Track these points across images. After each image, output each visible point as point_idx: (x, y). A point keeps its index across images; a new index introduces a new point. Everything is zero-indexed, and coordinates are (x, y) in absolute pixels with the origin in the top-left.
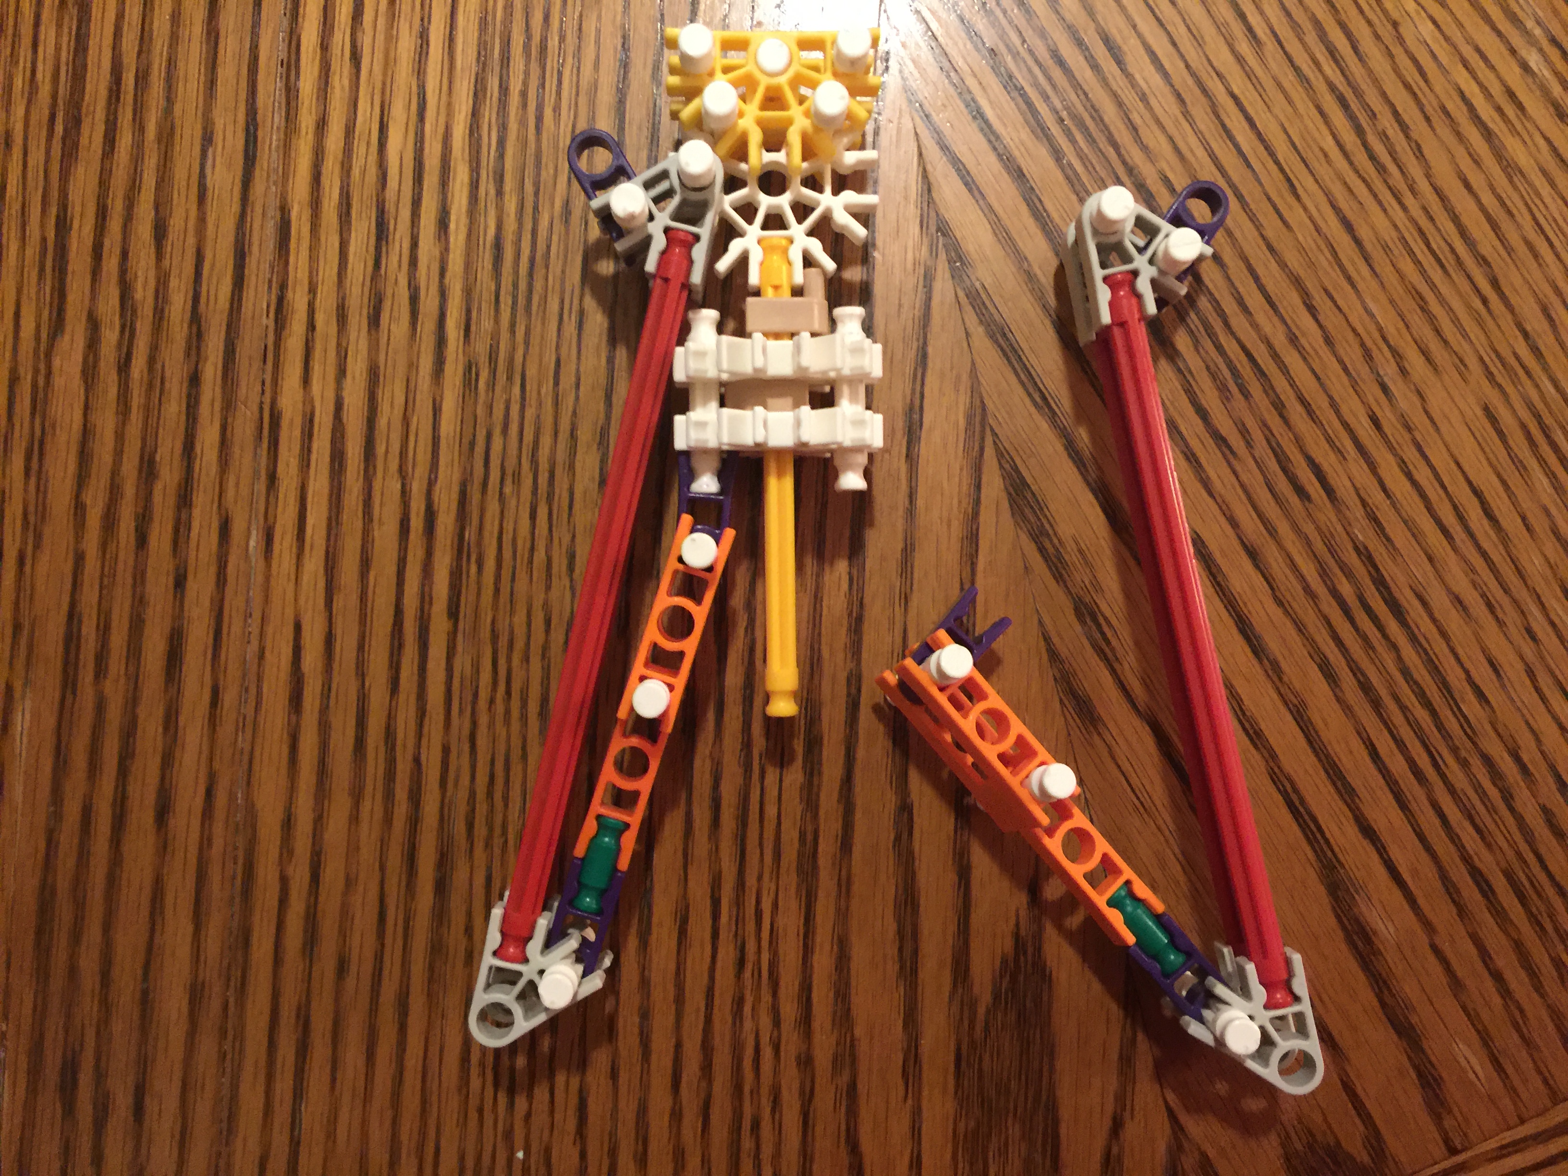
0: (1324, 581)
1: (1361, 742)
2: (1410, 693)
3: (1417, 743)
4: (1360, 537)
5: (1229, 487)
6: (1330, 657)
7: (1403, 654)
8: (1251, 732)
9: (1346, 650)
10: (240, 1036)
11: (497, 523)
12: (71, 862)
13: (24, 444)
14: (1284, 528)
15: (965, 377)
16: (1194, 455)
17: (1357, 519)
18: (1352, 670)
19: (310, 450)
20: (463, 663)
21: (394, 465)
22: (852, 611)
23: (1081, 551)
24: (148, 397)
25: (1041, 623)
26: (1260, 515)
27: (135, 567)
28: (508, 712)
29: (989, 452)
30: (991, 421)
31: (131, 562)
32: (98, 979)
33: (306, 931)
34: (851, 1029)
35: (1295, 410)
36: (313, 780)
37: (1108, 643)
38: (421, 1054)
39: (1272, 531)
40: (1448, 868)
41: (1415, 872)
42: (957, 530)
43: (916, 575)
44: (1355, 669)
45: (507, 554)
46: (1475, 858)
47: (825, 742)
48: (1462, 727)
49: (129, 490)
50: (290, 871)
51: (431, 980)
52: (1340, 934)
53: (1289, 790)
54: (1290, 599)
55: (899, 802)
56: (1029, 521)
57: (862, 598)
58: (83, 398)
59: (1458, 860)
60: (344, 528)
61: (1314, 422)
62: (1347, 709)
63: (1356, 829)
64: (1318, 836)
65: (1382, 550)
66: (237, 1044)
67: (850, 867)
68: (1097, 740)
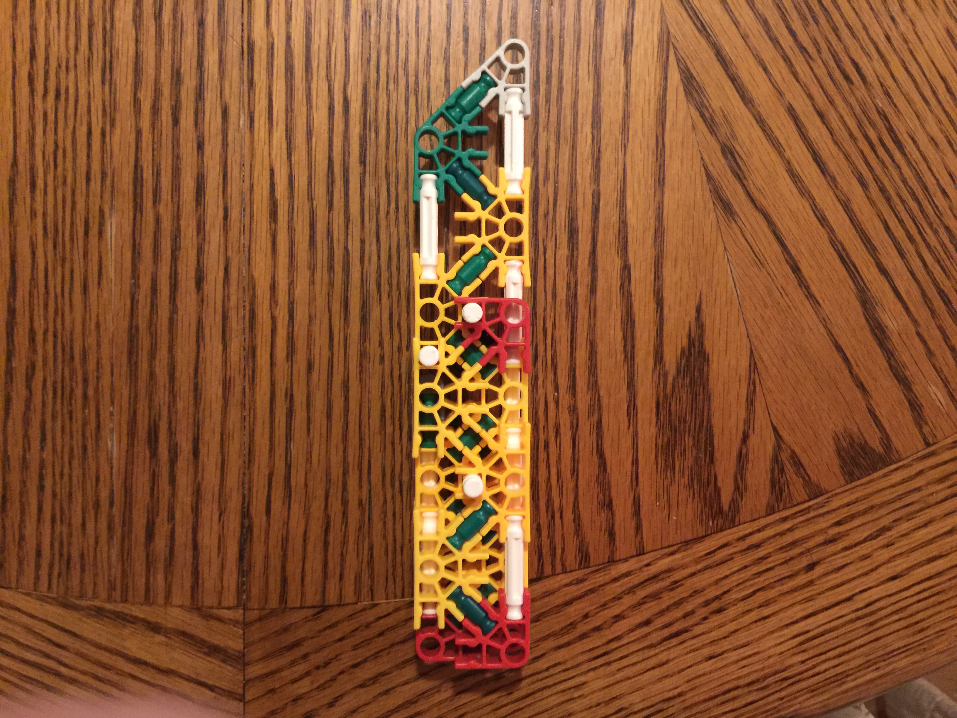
0: (861, 131)
1: (880, 221)
2: (907, 193)
3: (910, 220)
4: (880, 105)
5: (808, 76)
6: (864, 173)
7: (903, 171)
8: (819, 217)
9: (872, 169)
10: (253, 408)
11: (386, 107)
12: (147, 311)
13: (100, 64)
14: (838, 100)
15: (657, 15)
16: (788, 58)
17: (879, 95)
19: (272, 66)
20: (369, 191)
21: (323, 73)
22: (594, 155)
23: (725, 116)
24: (174, 35)
25: (702, 159)
26: (825, 93)
27: (173, 137)
28: (397, 218)
29: (672, 58)
30: (673, 40)
31: (170, 134)
32: (167, 377)
33: (288, 347)
34: (598, 391)
35: (845, 33)
36: (287, 261)
37: (740, 168)
38: (358, 414)
39: (832, 102)
40: (926, 290)
41: (908, 292)
42: (653, 105)
43: (631, 133)
44: (876, 179)
45: (392, 126)
46: (941, 285)
47: (580, 230)
48: (934, 210)
49: (166, 91)
50: (277, 313)
51: (361, 372)
52: (868, 328)
53: (841, 249)
54: (842, 142)
55: (622, 264)
56: (695, 99)
58: (134, 36)
59: (931, 286)
60: (295, 112)
61: (854, 38)
62: (873, 203)
63: (877, 270)
64: (856, 274)
65: (892, 112)
66: (252, 412)
67: (595, 302)
68: (734, 225)
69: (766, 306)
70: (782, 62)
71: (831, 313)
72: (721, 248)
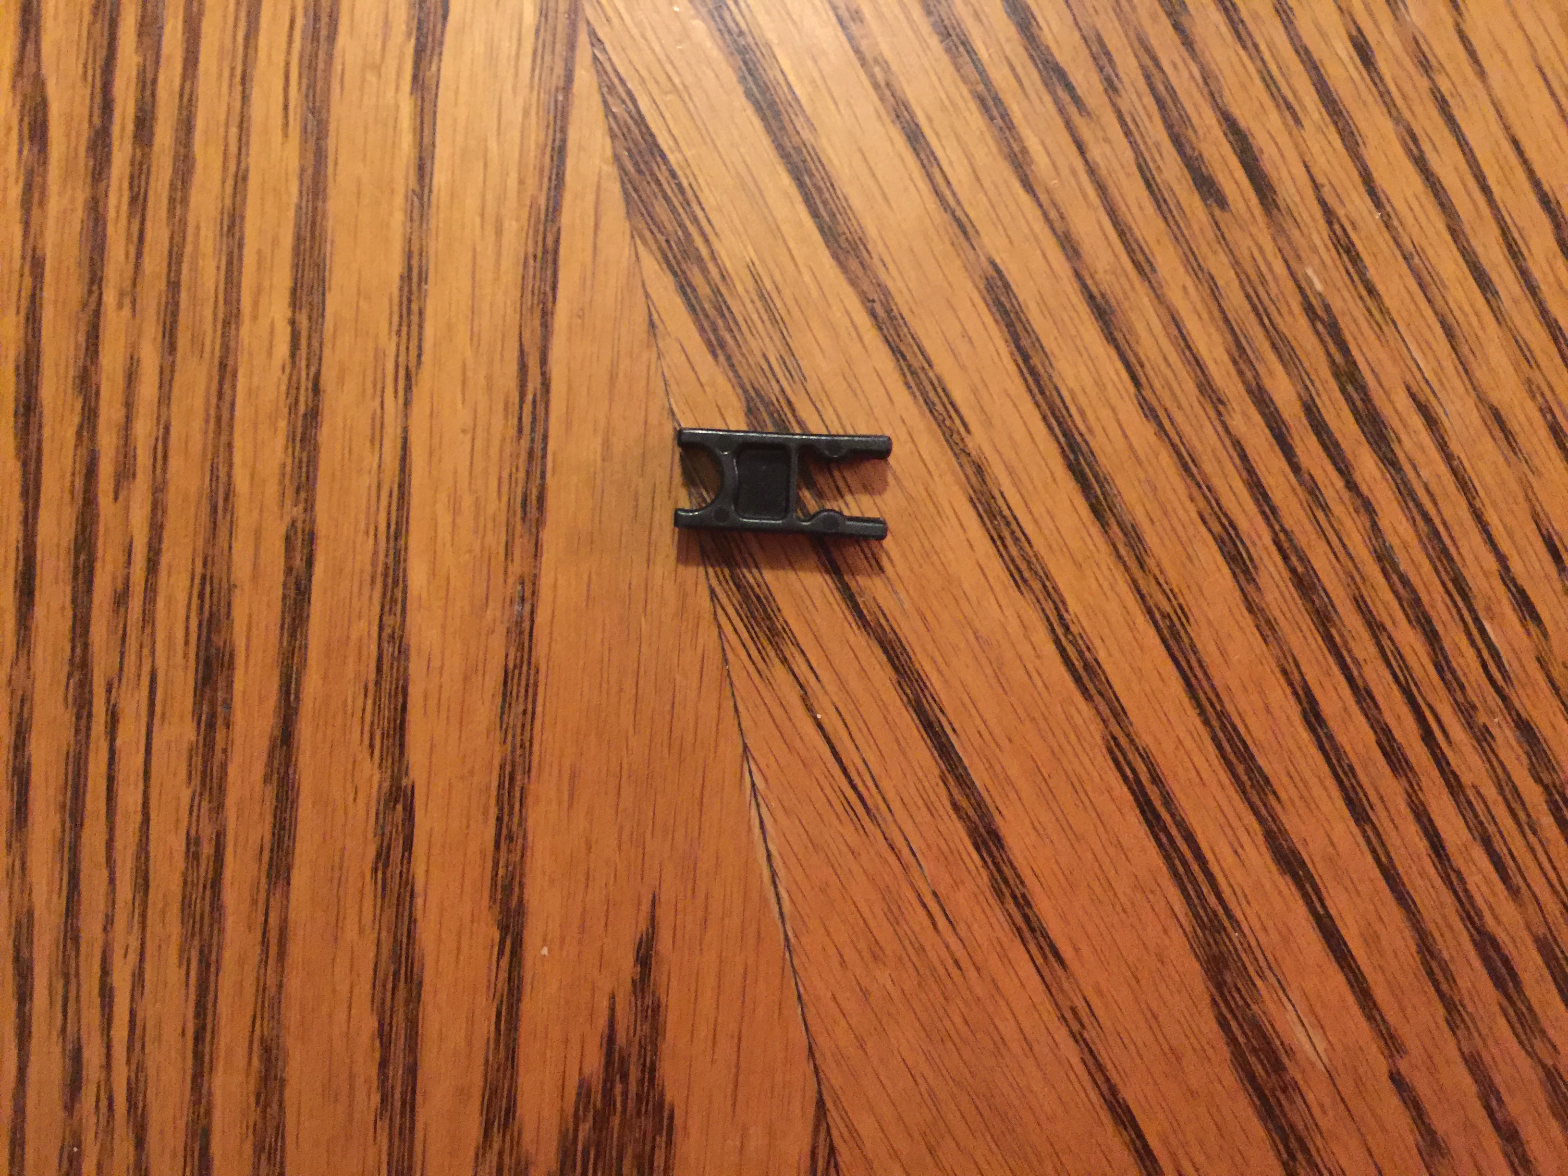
0: (1241, 373)
1: (1288, 691)
2: (1388, 596)
3: (1397, 693)
4: (1319, 286)
5: (1065, 171)
6: (1243, 524)
7: (1384, 523)
8: (1078, 664)
9: (1274, 510)
16: (998, 101)
17: (1314, 249)
18: (1280, 549)
22: (297, 401)
26: (1123, 232)
29: (585, 78)
30: (589, 13)
39: (1144, 269)
40: (1437, 935)
41: (1372, 940)
44: (1286, 546)
46: (1490, 919)
48: (1484, 665)
52: (1226, 1052)
53: (1144, 777)
54: (1169, 404)
55: (386, 785)
56: (661, 228)
57: (318, 373)
59: (1455, 920)
61: (1244, 47)
62: (1267, 627)
63: (1268, 856)
64: (1195, 867)
65: (1358, 312)
67: (285, 909)
68: (779, 672)
69: (877, 954)
70: (975, 119)
71: (1101, 994)
72: (731, 750)
